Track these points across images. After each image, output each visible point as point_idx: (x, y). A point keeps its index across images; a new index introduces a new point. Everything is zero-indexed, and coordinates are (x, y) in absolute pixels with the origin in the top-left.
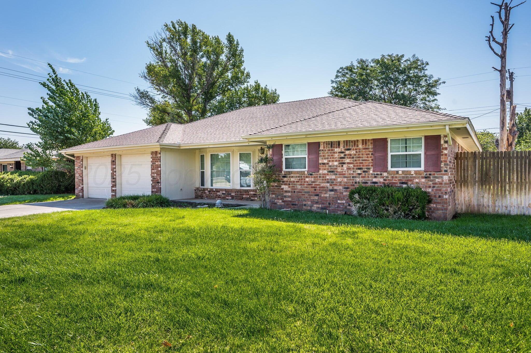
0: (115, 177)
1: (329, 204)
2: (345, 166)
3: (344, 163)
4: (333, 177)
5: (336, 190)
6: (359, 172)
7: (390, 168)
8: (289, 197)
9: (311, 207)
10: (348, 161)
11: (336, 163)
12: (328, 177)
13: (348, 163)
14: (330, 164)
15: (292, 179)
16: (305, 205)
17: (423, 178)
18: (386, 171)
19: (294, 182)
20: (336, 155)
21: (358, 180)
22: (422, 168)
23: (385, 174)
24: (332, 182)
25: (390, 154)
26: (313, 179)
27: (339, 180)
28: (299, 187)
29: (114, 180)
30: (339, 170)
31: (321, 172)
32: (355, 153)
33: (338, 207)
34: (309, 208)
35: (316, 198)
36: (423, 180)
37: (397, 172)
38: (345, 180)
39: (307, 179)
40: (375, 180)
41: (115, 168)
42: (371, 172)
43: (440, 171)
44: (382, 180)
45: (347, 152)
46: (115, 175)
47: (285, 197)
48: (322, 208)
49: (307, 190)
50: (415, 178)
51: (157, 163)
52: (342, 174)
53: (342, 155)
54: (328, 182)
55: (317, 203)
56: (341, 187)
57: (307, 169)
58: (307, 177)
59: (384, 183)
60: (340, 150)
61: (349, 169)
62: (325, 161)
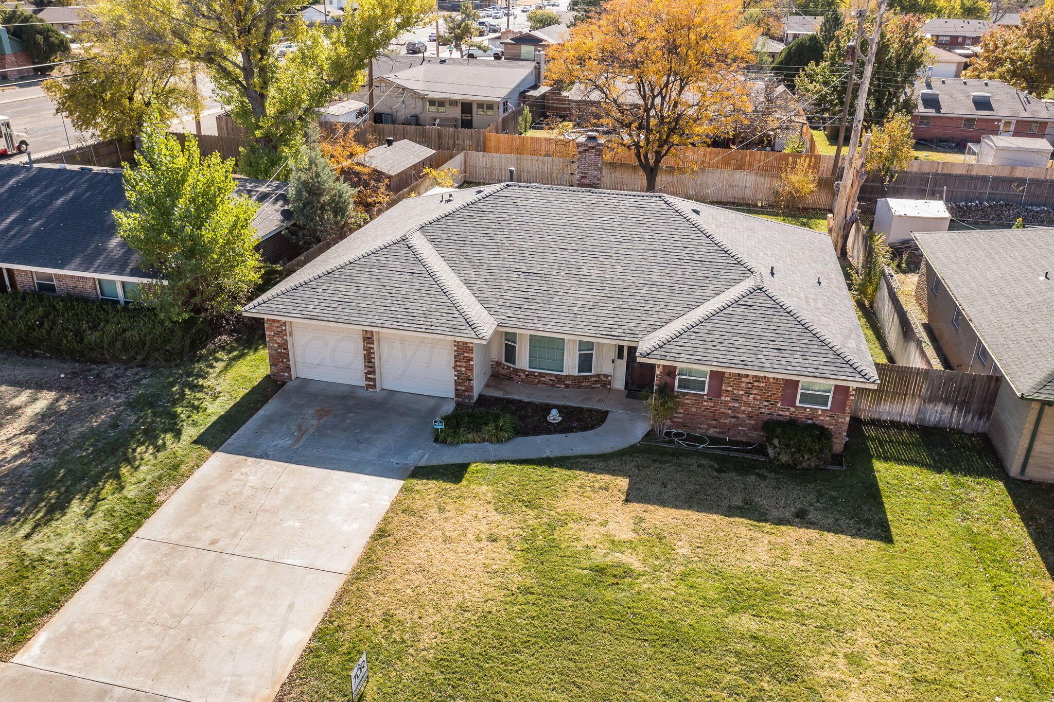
0: (373, 360)
1: (729, 429)
2: (751, 397)
3: (751, 394)
4: (737, 405)
5: (738, 417)
6: (766, 403)
7: (797, 404)
8: (680, 418)
9: (706, 430)
10: (755, 392)
11: (741, 393)
12: (730, 405)
13: (755, 394)
14: (735, 392)
15: (686, 401)
16: (699, 428)
17: (827, 416)
18: (794, 406)
19: (688, 404)
20: (743, 385)
21: (764, 411)
22: (828, 408)
23: (793, 409)
24: (734, 409)
25: (800, 392)
26: (712, 404)
27: (743, 408)
28: (695, 410)
29: (371, 365)
30: (744, 399)
31: (723, 398)
32: (764, 385)
33: (739, 433)
34: (704, 431)
35: (714, 422)
36: (828, 419)
37: (805, 408)
38: (750, 409)
39: (705, 404)
40: (781, 413)
41: (373, 348)
42: (779, 405)
43: (844, 412)
44: (788, 414)
45: (756, 384)
46: (374, 358)
47: (675, 417)
48: (719, 433)
49: (704, 413)
50: (821, 415)
51: (466, 355)
52: (747, 404)
53: (750, 386)
54: (729, 409)
55: (714, 427)
56: (744, 416)
57: (706, 392)
58: (705, 401)
59: (790, 417)
60: (748, 381)
61: (755, 399)
62: (730, 389)
